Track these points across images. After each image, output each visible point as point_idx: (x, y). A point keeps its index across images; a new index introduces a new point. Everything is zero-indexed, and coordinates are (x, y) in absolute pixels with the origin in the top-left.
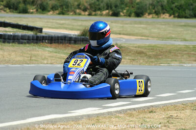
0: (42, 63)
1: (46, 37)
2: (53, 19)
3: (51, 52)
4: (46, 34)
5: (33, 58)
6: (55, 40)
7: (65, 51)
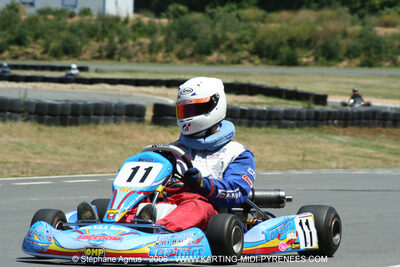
0: (326, 168)
1: (335, 112)
2: (349, 77)
3: (345, 144)
4: (334, 107)
5: (308, 158)
6: (353, 119)
7: (374, 143)
